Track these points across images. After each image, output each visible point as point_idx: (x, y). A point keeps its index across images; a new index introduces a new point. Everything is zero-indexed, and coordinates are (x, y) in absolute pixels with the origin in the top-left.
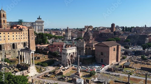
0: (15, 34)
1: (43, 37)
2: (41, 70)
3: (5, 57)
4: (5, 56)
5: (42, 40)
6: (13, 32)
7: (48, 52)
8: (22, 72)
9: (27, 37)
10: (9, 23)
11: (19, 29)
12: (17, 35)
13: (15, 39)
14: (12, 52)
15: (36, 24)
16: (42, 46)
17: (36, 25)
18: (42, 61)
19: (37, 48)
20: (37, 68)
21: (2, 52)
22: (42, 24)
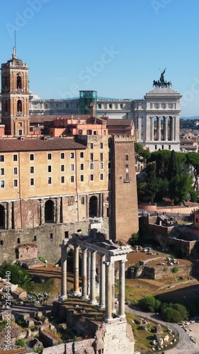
0: (56, 161)
1: (175, 172)
2: (154, 338)
3: (17, 257)
4: (17, 251)
5: (167, 183)
6: (48, 153)
7: (191, 247)
8: (69, 345)
9: (105, 171)
10: (46, 107)
11: (76, 136)
12: (63, 162)
13: (56, 180)
14: (44, 236)
15: (148, 108)
16: (168, 210)
17: (146, 113)
18: (164, 288)
19: (143, 221)
20: (138, 327)
21: (4, 234)
22: (173, 109)
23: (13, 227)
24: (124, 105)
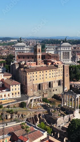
3: (43, 97)
5: (75, 75)
6: (50, 70)
8: (69, 115)
9: (62, 74)
10: (30, 49)
11: (54, 65)
12: (53, 72)
13: (51, 77)
15: (62, 49)
16: (76, 83)
21: (40, 91)
22: (69, 50)
23: (42, 89)
24: (54, 48)
